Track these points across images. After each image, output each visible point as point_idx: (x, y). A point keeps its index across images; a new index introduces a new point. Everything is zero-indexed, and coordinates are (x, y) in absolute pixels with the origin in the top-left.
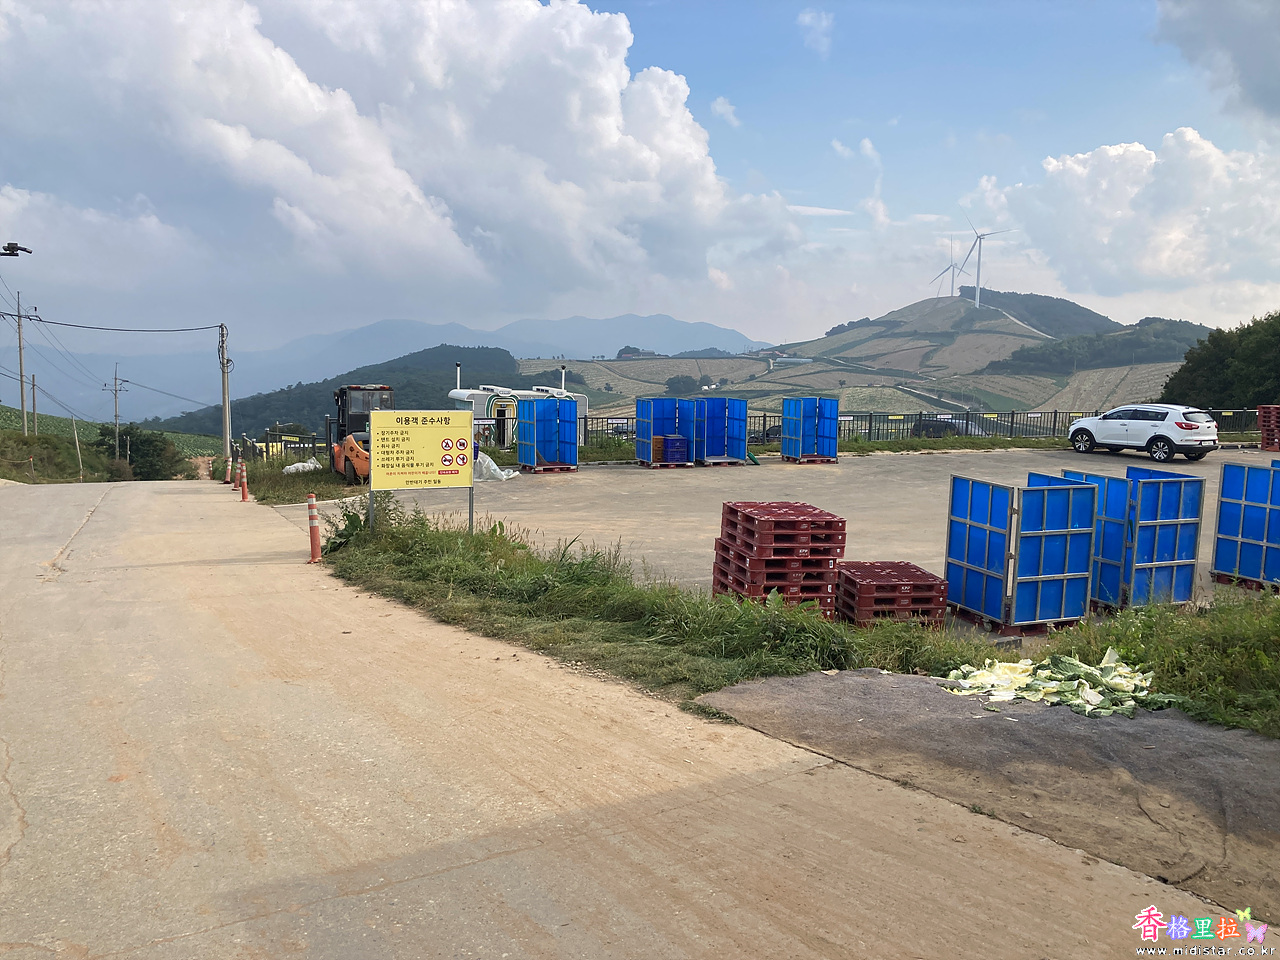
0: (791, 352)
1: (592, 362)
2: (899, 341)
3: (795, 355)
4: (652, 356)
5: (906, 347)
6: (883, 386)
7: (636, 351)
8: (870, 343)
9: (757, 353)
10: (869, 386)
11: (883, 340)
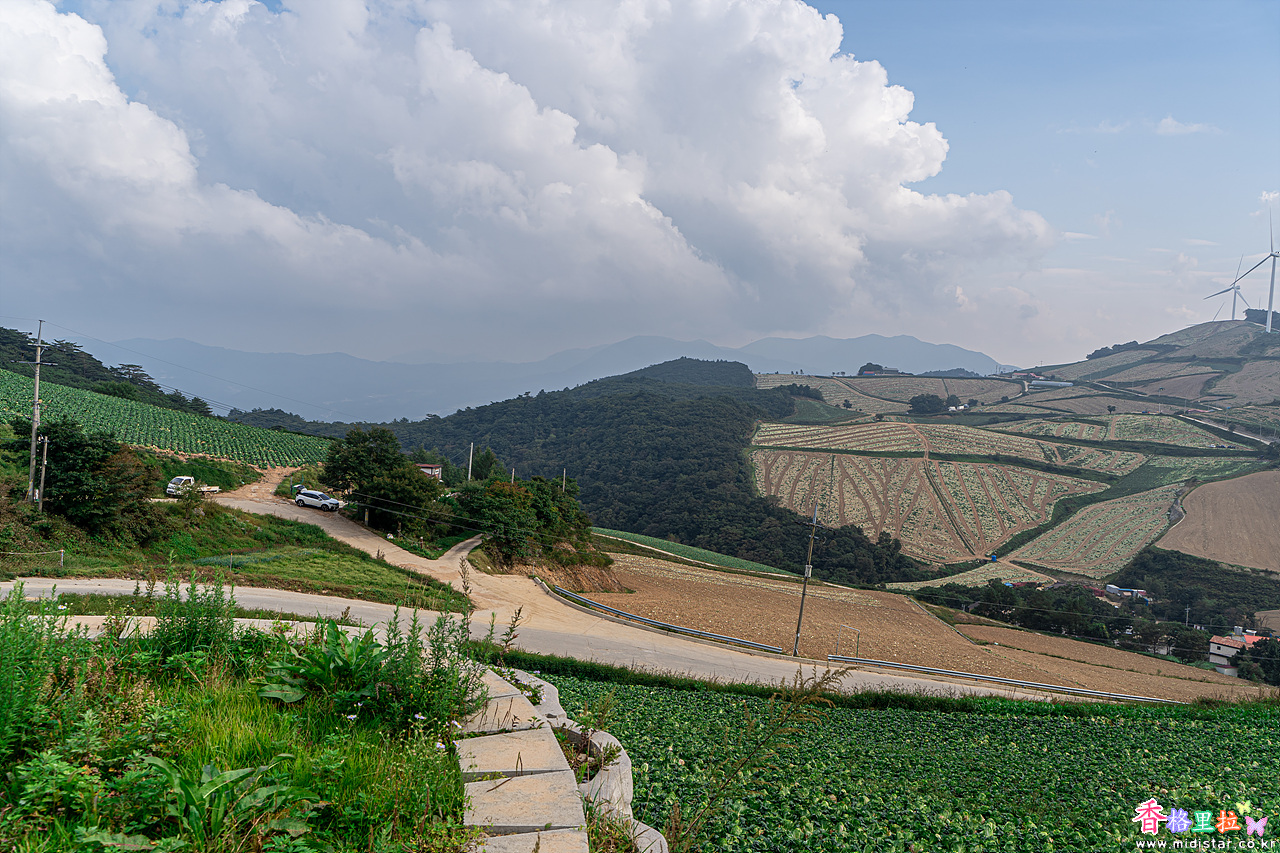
0: (1048, 374)
1: (832, 378)
2: (1176, 366)
3: (1053, 378)
4: (895, 374)
5: (1182, 373)
6: (1161, 414)
7: (878, 368)
8: (1140, 368)
9: (1010, 374)
10: (1143, 414)
11: (1154, 365)
